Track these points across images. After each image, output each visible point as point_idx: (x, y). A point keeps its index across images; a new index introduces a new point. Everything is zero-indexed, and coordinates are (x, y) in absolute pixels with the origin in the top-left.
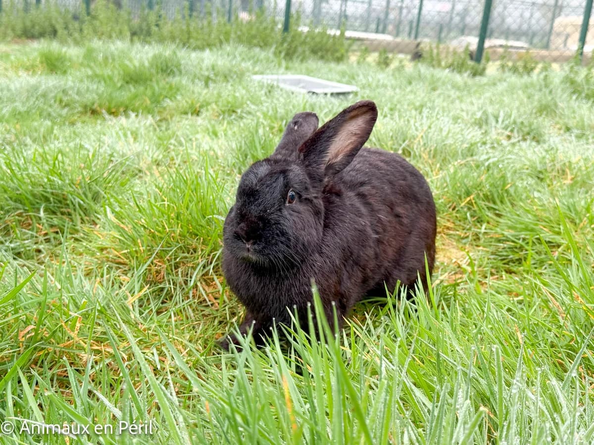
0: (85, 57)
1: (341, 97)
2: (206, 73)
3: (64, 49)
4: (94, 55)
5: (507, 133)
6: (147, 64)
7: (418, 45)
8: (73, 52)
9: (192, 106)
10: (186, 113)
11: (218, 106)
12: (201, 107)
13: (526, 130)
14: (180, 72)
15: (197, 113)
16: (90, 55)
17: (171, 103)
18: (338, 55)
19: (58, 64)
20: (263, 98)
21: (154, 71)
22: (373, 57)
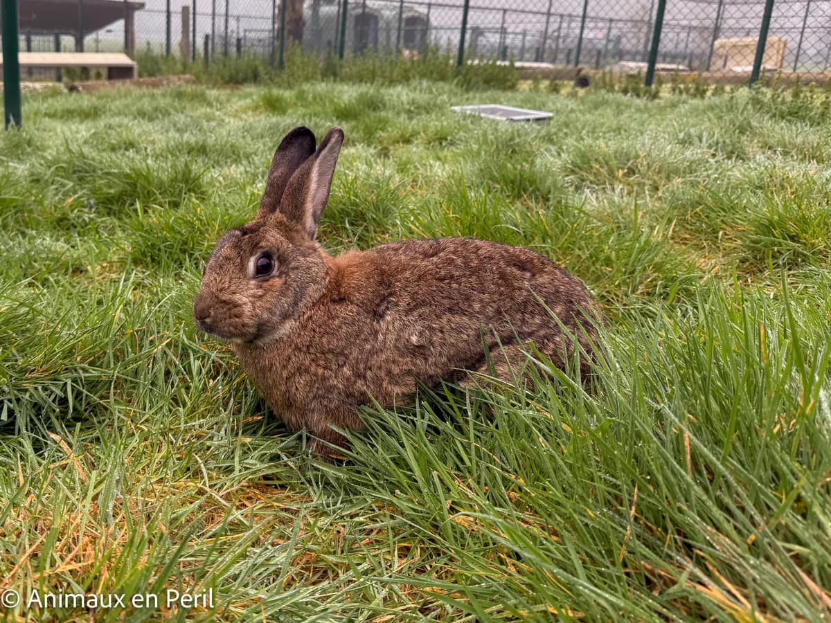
0: (297, 98)
1: (541, 122)
2: (407, 107)
3: (281, 92)
4: (305, 95)
5: (712, 151)
6: (354, 101)
7: (580, 71)
8: (288, 94)
9: (402, 136)
10: (398, 142)
11: (426, 134)
12: (412, 136)
13: (730, 148)
14: (384, 105)
15: (407, 141)
16: (301, 96)
17: (382, 134)
18: (509, 84)
19: (277, 104)
20: (471, 127)
21: (361, 107)
22: (545, 84)
